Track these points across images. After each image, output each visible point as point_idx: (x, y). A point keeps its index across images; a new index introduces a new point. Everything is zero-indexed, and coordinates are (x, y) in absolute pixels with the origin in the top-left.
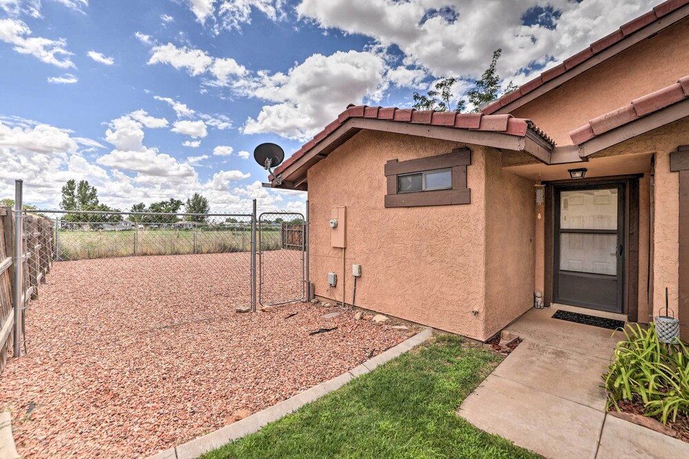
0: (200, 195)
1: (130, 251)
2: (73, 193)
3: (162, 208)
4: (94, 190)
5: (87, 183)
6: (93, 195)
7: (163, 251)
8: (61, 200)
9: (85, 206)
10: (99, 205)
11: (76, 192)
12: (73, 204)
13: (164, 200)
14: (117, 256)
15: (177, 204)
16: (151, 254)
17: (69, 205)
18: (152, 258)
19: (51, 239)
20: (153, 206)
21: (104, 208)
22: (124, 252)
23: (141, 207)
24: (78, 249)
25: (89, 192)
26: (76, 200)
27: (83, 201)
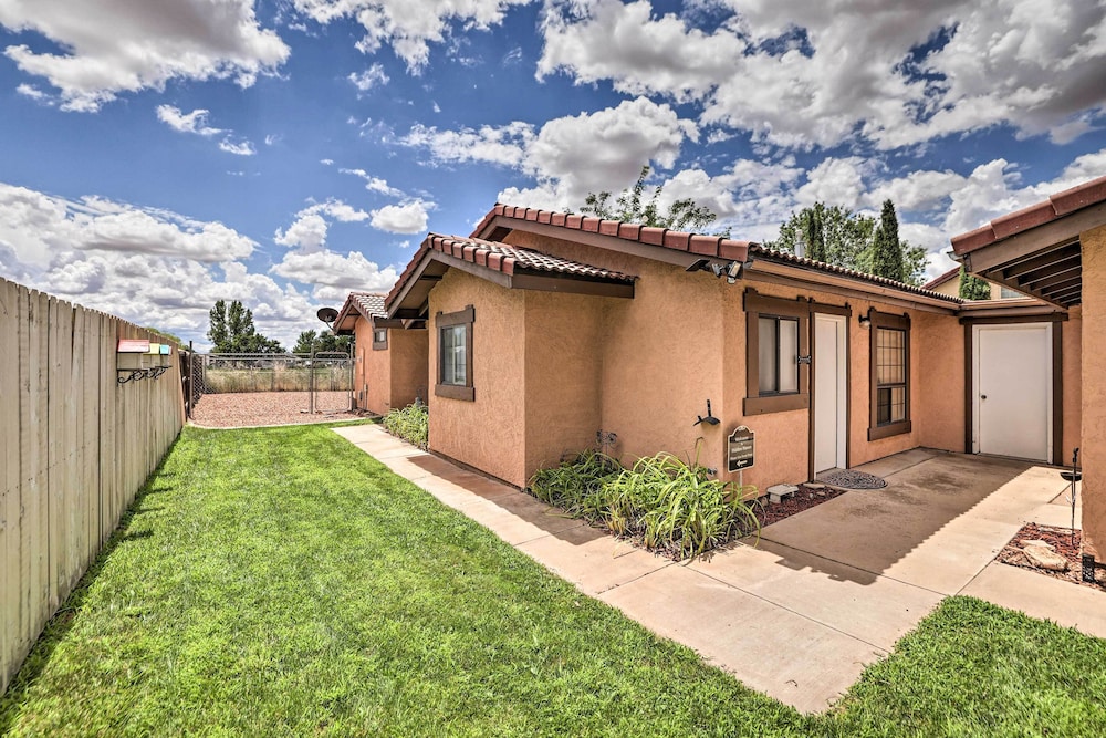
2: (223, 318)
4: (249, 313)
5: (240, 303)
6: (248, 321)
8: (209, 329)
9: (238, 336)
10: (255, 334)
11: (227, 319)
12: (224, 333)
14: (256, 391)
16: (288, 390)
17: (218, 336)
21: (260, 340)
22: (262, 387)
23: (312, 333)
24: (223, 383)
25: (242, 317)
26: (227, 327)
27: (236, 329)
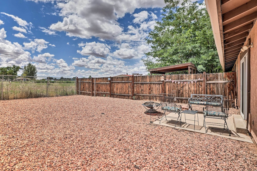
0: (32, 65)
13: (10, 66)
20: (2, 69)
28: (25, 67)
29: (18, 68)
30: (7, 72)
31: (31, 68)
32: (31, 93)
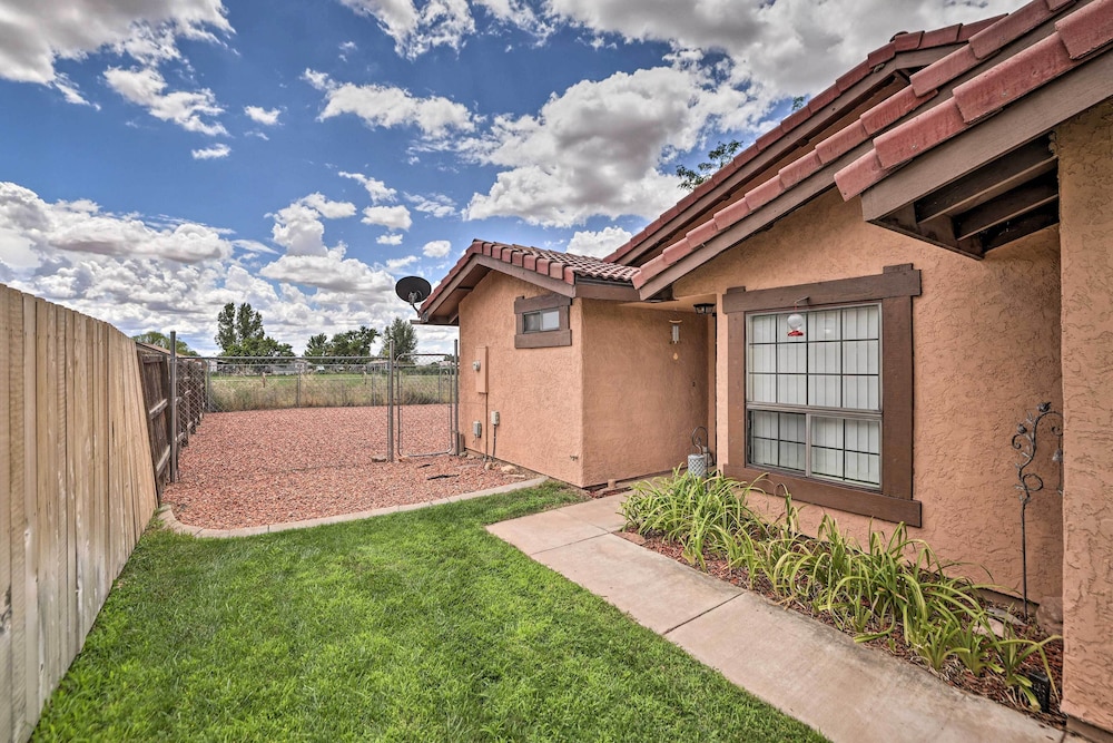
0: (405, 320)
1: (292, 401)
2: (231, 321)
3: (350, 341)
4: (258, 316)
5: (249, 306)
6: (257, 324)
7: (332, 401)
8: (217, 332)
9: (247, 340)
10: (265, 338)
11: (235, 322)
12: (232, 337)
13: (353, 329)
14: (276, 407)
15: (370, 335)
16: (318, 406)
17: (226, 339)
18: (317, 410)
19: (202, 385)
20: (337, 338)
21: (271, 344)
22: (285, 403)
23: (321, 339)
24: (232, 398)
25: (251, 320)
26: (235, 331)
27: (245, 333)
28: (387, 329)
29: (372, 334)
30: (350, 347)
31: (403, 331)
32: (414, 396)
